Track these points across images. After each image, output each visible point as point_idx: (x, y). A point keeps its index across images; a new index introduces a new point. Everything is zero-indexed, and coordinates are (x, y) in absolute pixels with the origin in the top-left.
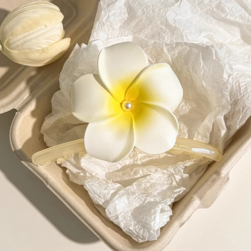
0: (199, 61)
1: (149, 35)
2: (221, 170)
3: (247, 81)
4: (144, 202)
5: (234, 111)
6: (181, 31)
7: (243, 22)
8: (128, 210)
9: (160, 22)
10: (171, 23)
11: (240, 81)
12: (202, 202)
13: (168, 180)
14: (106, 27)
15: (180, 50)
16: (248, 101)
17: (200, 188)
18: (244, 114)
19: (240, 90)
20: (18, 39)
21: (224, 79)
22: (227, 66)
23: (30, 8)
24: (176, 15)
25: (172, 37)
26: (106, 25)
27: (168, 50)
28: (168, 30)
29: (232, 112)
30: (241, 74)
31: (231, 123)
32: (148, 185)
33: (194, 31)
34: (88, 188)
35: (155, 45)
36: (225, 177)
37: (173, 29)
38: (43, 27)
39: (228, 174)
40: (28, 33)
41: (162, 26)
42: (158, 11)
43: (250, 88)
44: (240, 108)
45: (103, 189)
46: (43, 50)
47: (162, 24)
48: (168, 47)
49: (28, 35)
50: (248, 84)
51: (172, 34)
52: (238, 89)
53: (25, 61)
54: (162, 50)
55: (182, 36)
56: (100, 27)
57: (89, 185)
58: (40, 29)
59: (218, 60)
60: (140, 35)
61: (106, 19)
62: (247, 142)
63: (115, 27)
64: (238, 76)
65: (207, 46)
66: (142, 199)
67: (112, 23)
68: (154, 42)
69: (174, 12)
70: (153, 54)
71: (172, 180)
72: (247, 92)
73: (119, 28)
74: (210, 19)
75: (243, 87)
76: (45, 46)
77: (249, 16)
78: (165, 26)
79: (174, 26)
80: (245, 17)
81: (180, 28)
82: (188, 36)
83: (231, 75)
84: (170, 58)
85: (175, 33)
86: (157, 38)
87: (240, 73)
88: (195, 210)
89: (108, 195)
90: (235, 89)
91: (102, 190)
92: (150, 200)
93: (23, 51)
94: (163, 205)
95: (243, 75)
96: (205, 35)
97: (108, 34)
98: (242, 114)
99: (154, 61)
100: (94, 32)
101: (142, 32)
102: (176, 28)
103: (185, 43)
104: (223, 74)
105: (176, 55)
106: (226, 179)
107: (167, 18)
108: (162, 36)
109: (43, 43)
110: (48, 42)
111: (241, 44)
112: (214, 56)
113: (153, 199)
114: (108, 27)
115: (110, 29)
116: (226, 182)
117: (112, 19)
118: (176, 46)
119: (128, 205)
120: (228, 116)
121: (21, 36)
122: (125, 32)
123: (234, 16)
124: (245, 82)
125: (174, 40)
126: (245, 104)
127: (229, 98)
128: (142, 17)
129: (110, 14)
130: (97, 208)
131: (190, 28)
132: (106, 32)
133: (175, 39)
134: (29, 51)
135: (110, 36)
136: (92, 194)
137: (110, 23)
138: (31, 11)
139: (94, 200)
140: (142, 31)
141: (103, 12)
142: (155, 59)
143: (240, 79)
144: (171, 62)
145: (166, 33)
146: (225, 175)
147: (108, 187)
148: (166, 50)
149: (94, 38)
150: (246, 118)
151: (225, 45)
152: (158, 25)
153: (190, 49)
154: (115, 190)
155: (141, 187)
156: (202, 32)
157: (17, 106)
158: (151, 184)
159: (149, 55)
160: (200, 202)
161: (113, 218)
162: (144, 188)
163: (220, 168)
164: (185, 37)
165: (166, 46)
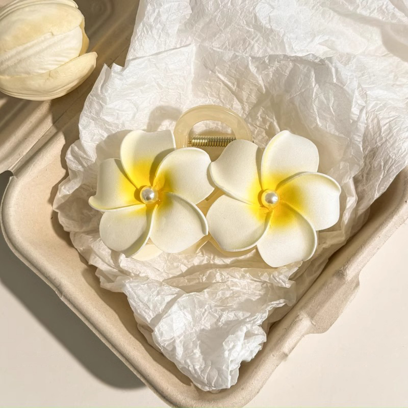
0: (310, 86)
1: (227, 42)
2: (345, 270)
3: (391, 116)
4: (218, 320)
5: (371, 168)
6: (281, 36)
7: (384, 19)
8: (192, 331)
9: (245, 22)
10: (264, 22)
11: (381, 117)
12: (312, 322)
14: (155, 31)
15: (277, 68)
16: (394, 150)
17: (311, 299)
18: (387, 172)
19: (381, 132)
20: (8, 57)
21: (352, 115)
22: (357, 93)
23: (26, 5)
24: (272, 10)
25: (265, 45)
26: (156, 28)
27: (257, 67)
28: (259, 35)
29: (368, 169)
30: (381, 105)
31: (365, 188)
32: (228, 294)
33: (302, 35)
34: (129, 291)
35: (234, 61)
36: (352, 281)
37: (267, 32)
38: (48, 35)
39: (357, 275)
40: (25, 46)
41: (249, 27)
42: (241, 3)
43: (396, 128)
44: (380, 162)
45: (154, 293)
46: (49, 75)
47: (248, 25)
48: (257, 63)
49: (26, 49)
50: (393, 122)
51: (265, 41)
52: (376, 130)
53: (23, 92)
54: (247, 67)
55: (282, 43)
56: (146, 33)
57: (131, 287)
58: (43, 39)
59: (342, 83)
60: (212, 43)
61: (155, 19)
62: (390, 222)
63: (169, 31)
64: (377, 108)
65: (321, 61)
66: (215, 314)
67: (165, 25)
68: (233, 55)
69: (269, 4)
72: (391, 135)
73: (176, 32)
74: (330, 14)
75: (385, 127)
76: (52, 67)
77: (394, 8)
78: (254, 28)
79: (269, 27)
80: (387, 9)
81: (279, 31)
82: (292, 43)
83: (364, 107)
84: (261, 82)
85: (271, 39)
86: (241, 47)
87: (379, 102)
88: (303, 336)
89: (161, 304)
90: (371, 130)
91: (151, 296)
92: (228, 316)
93: (18, 76)
94: (249, 326)
95: (385, 106)
96: (321, 41)
97: (158, 43)
98: (384, 172)
99: (234, 86)
100: (135, 41)
101: (216, 38)
102: (272, 30)
103: (285, 56)
104: (351, 106)
105: (271, 77)
106: (354, 285)
107: (257, 15)
108: (250, 44)
109: (48, 63)
110: (57, 61)
111: (383, 54)
112: (334, 77)
113: (233, 314)
114: (158, 31)
115: (162, 35)
116: (354, 289)
117: (164, 18)
118: (269, 61)
119: (192, 323)
120: (360, 178)
121: (13, 52)
122: (187, 39)
123: (370, 8)
124: (389, 118)
125: (269, 50)
126: (388, 154)
127: (361, 146)
128: (215, 14)
129: (161, 9)
130: (142, 330)
131: (297, 30)
132: (155, 41)
133: (272, 49)
134: (27, 76)
135: (163, 48)
136: (135, 301)
137: (162, 25)
138: (27, 9)
139: (137, 312)
140: (215, 36)
141: (149, 7)
142: (236, 83)
143: (380, 114)
144: (264, 88)
145: (256, 38)
146: (352, 279)
147: (163, 290)
148: (254, 68)
149: (134, 50)
150: (391, 179)
151: (355, 56)
152: (242, 27)
153: (295, 65)
154: (173, 296)
155: (216, 297)
156: (315, 37)
157: (13, 166)
158: (233, 293)
159: (226, 76)
160: (310, 323)
161: (167, 343)
162: (221, 298)
163: (344, 266)
164: (287, 46)
165: (254, 60)
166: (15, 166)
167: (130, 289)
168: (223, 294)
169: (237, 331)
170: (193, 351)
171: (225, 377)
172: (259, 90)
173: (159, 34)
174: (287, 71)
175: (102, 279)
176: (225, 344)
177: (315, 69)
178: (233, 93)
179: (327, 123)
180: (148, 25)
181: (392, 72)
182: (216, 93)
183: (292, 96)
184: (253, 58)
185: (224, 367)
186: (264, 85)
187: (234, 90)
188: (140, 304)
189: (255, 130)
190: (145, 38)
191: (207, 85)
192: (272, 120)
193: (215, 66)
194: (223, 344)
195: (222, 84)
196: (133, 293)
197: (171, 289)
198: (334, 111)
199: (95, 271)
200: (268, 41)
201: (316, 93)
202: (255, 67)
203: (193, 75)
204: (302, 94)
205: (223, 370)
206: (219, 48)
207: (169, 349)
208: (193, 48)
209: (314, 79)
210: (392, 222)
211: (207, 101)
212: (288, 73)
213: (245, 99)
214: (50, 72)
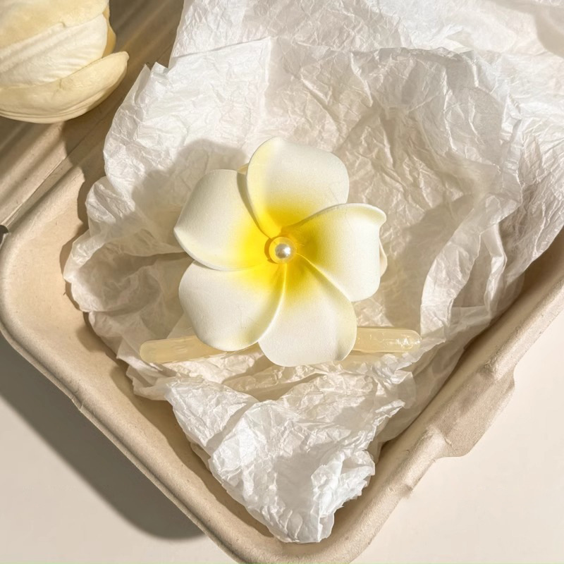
0: (440, 93)
1: (315, 34)
2: (493, 364)
3: (555, 138)
4: (304, 442)
5: (526, 215)
6: (395, 24)
7: (541, 1)
8: (266, 459)
9: (342, 3)
10: (369, 4)
12: (447, 440)
13: (366, 385)
14: (211, 18)
15: (391, 69)
16: (561, 188)
17: (443, 406)
18: (551, 219)
19: (541, 162)
21: (503, 133)
22: (509, 102)
25: (371, 38)
26: (212, 13)
27: (362, 68)
28: (362, 22)
29: (522, 217)
30: (541, 123)
31: (518, 244)
32: (317, 399)
33: (424, 24)
34: (175, 399)
35: (329, 58)
36: (504, 380)
37: (375, 18)
38: (57, 27)
39: (511, 372)
41: (348, 10)
44: (540, 205)
45: (212, 402)
46: (60, 84)
47: (347, 8)
48: (362, 61)
49: (25, 48)
50: (558, 147)
51: (371, 31)
52: (535, 159)
53: (21, 111)
54: (348, 68)
55: (396, 35)
56: (198, 20)
57: (177, 391)
58: (50, 32)
59: (487, 88)
60: (294, 35)
62: (557, 294)
63: (232, 18)
64: (535, 127)
65: (456, 56)
66: (299, 434)
67: (225, 9)
68: (327, 51)
70: (326, 81)
71: (375, 385)
72: (556, 166)
73: (241, 19)
75: (548, 155)
76: (64, 74)
78: (355, 12)
79: (378, 11)
81: (392, 17)
82: (410, 35)
83: (520, 121)
84: (367, 89)
85: (380, 29)
86: (337, 41)
87: (538, 119)
88: (434, 460)
89: (222, 418)
90: (527, 160)
91: (208, 407)
92: (318, 437)
93: (14, 87)
94: (348, 452)
95: (546, 124)
96: (452, 32)
97: (216, 35)
98: (546, 220)
99: (327, 97)
100: (183, 32)
101: (299, 27)
102: (381, 16)
103: (403, 49)
105: (382, 81)
106: (506, 386)
108: (349, 35)
109: (59, 66)
110: (69, 64)
111: (539, 53)
112: (476, 78)
113: (325, 434)
114: (216, 17)
115: (221, 23)
116: (507, 391)
118: (380, 59)
119: (266, 447)
122: (257, 29)
124: (552, 141)
125: (376, 44)
126: (552, 194)
127: (517, 176)
130: (197, 452)
131: (416, 16)
132: (212, 32)
133: (381, 43)
134: (28, 86)
135: (223, 42)
136: (184, 414)
137: (221, 9)
139: (187, 430)
140: (298, 24)
142: (330, 93)
143: (539, 135)
144: (370, 98)
145: (358, 28)
146: (504, 376)
147: (225, 398)
148: (358, 69)
149: (182, 45)
150: (556, 230)
151: (500, 55)
152: (338, 10)
153: (417, 64)
154: (240, 406)
155: (300, 405)
156: (443, 26)
157: (8, 218)
158: (324, 397)
159: (315, 84)
160: (443, 442)
161: (230, 476)
162: (307, 408)
163: (492, 358)
164: (402, 39)
165: (358, 57)
166: (10, 219)
167: (178, 397)
168: (310, 400)
169: (332, 459)
170: (267, 487)
171: (313, 526)
172: (364, 101)
173: (217, 22)
174: (405, 72)
175: (135, 382)
176: (315, 477)
177: (447, 68)
178: (325, 107)
179: (464, 146)
180: (200, 9)
181: (552, 77)
182: (300, 109)
183: (413, 109)
184: (356, 54)
185: (312, 512)
186: (371, 94)
187: (327, 103)
188: (192, 419)
189: (355, 161)
190: (198, 28)
191: (288, 97)
192: (381, 145)
193: (300, 67)
194: (312, 477)
195: (309, 95)
196: (182, 403)
197: (236, 396)
198: (476, 129)
199: (126, 370)
200: (374, 32)
201: (449, 103)
202: (360, 68)
203: (268, 84)
204: (427, 105)
205: (310, 515)
206: (304, 42)
207: (233, 484)
208: (269, 43)
209: (445, 83)
210: (560, 294)
211: (286, 121)
212: (408, 75)
213: (342, 116)
214: (61, 80)
